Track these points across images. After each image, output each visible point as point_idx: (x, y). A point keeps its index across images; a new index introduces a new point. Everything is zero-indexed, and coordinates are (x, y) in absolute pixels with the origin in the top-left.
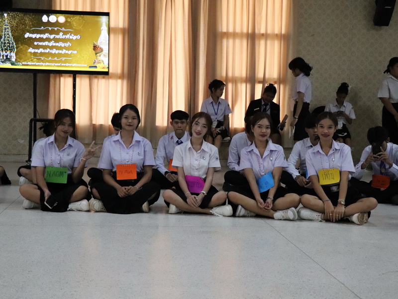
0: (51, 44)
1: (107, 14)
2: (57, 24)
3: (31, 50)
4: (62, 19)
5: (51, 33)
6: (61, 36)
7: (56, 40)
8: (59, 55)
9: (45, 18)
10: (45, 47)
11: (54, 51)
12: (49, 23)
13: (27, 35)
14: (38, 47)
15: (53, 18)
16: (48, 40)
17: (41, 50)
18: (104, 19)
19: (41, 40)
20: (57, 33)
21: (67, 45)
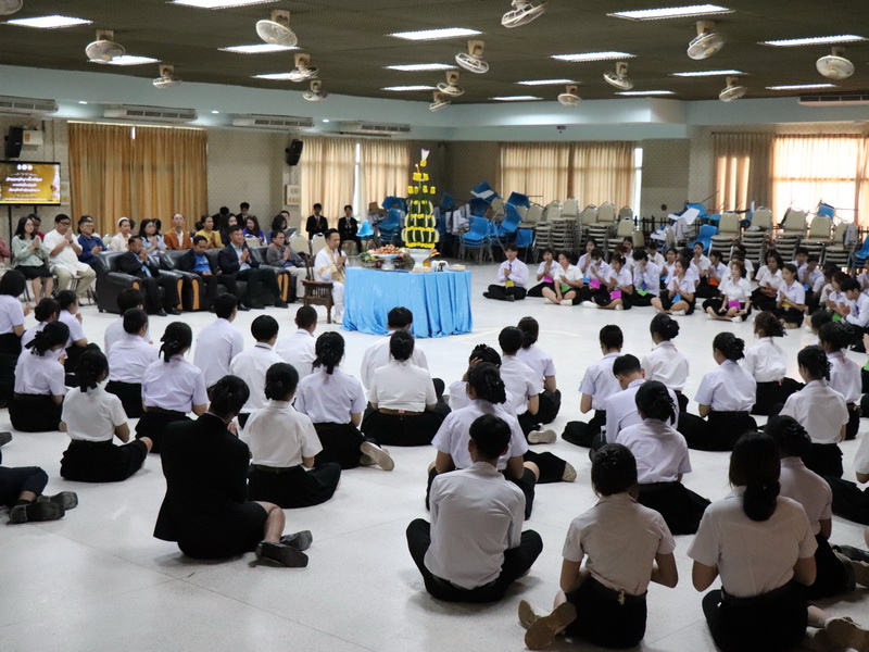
0: (24, 185)
1: (58, 163)
2: (27, 171)
3: (11, 190)
4: (30, 167)
5: (24, 177)
6: (30, 179)
7: (27, 182)
8: (29, 193)
9: (19, 167)
10: (20, 187)
11: (26, 190)
12: (22, 171)
13: (8, 179)
14: (15, 187)
15: (24, 167)
16: (22, 182)
17: (17, 190)
18: (57, 167)
19: (17, 182)
20: (27, 177)
21: (35, 185)
